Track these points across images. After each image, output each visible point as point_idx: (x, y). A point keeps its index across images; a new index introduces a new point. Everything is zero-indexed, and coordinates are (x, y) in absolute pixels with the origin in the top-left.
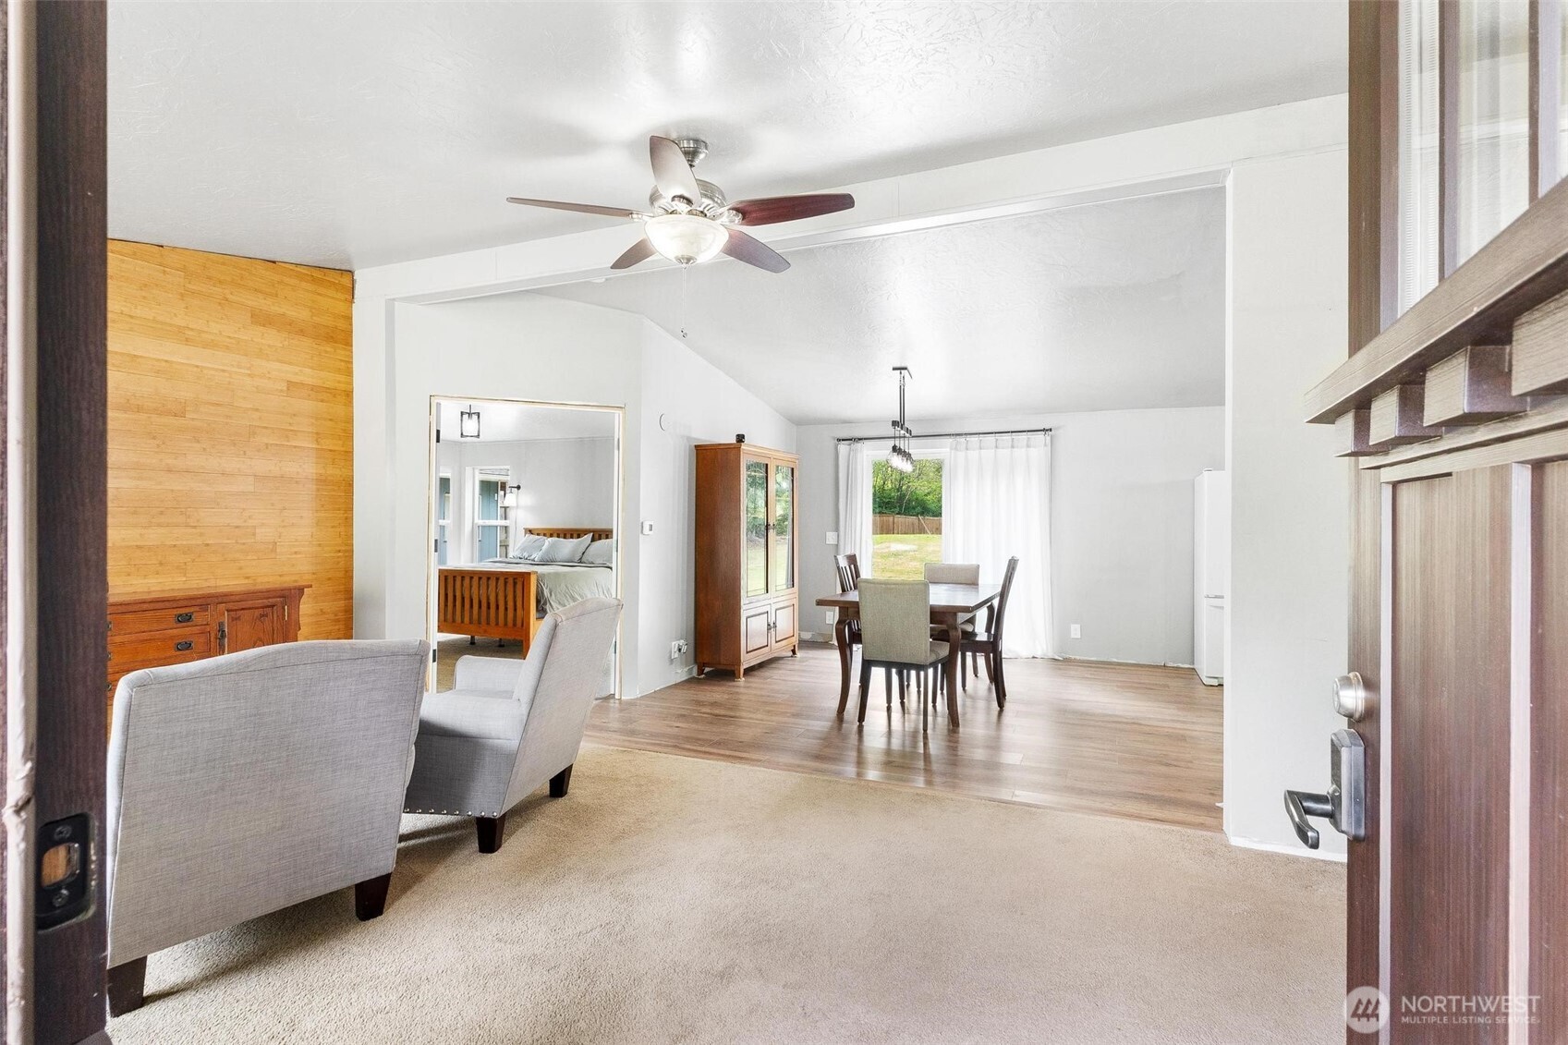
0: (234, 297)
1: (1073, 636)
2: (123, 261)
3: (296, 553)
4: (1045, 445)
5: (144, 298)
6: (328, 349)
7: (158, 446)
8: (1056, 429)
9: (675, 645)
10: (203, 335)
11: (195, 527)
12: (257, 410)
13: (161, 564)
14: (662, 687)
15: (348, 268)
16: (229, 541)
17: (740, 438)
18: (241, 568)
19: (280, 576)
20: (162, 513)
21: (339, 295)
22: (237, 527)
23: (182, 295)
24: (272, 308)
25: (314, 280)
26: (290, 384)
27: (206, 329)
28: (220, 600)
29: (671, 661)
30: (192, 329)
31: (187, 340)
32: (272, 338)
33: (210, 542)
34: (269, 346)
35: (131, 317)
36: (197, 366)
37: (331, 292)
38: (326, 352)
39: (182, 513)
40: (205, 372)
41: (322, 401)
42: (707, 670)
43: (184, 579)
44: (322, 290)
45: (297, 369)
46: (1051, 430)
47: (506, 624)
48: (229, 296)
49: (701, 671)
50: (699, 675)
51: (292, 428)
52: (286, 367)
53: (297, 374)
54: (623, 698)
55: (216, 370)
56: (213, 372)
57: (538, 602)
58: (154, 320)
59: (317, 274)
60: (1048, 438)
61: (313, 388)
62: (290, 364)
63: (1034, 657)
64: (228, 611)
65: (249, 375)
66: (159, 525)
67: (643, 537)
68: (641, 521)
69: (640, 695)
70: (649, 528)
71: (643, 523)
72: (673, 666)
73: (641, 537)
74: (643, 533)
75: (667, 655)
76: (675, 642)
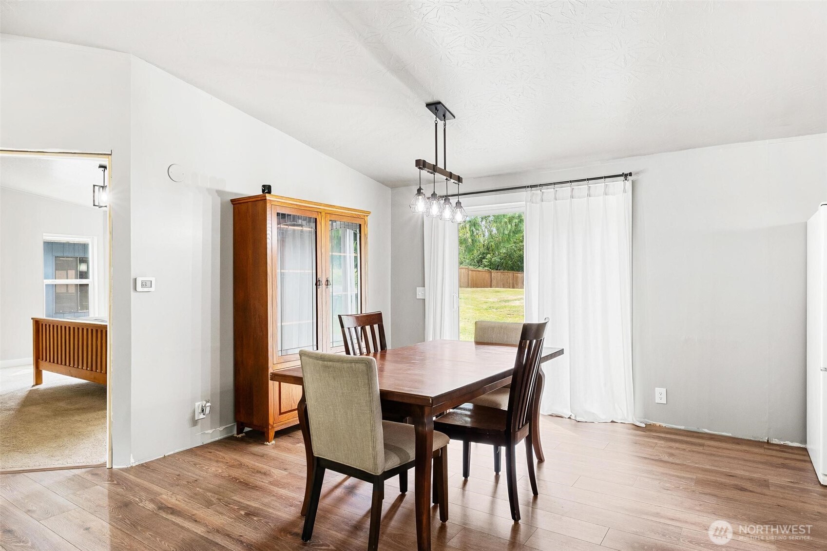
1: (658, 401)
4: (625, 191)
8: (637, 173)
9: (198, 404)
14: (177, 451)
17: (267, 189)
29: (194, 422)
42: (247, 429)
46: (630, 174)
49: (240, 431)
50: (238, 434)
54: (114, 467)
60: (628, 184)
63: (612, 422)
67: (136, 294)
68: (133, 276)
69: (137, 463)
70: (144, 285)
71: (136, 279)
72: (199, 427)
73: (133, 293)
74: (135, 289)
75: (188, 416)
76: (199, 403)
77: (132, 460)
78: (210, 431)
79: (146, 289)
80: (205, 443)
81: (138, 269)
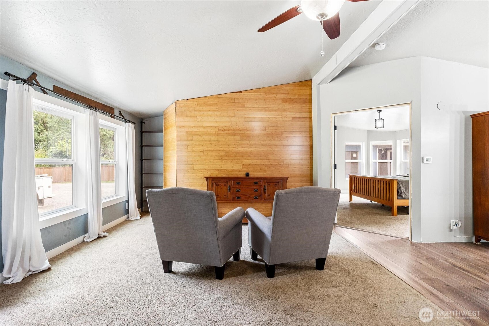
0: (277, 97)
2: (252, 94)
3: (295, 168)
5: (257, 102)
6: (304, 106)
7: (260, 139)
10: (270, 109)
11: (268, 160)
12: (284, 127)
13: (261, 169)
14: (442, 242)
15: (310, 79)
16: (277, 164)
18: (280, 171)
19: (291, 174)
20: (261, 156)
21: (308, 88)
22: (279, 160)
23: (265, 99)
24: (287, 97)
25: (300, 86)
26: (293, 118)
27: (271, 107)
28: (264, 179)
30: (267, 108)
31: (266, 111)
32: (287, 106)
33: (272, 164)
34: (287, 108)
35: (254, 108)
36: (268, 117)
37: (305, 88)
38: (303, 107)
39: (265, 156)
40: (270, 118)
41: (302, 122)
42: (483, 241)
43: (266, 173)
44: (301, 88)
45: (294, 113)
47: (386, 200)
48: (276, 97)
49: (478, 241)
50: (476, 242)
51: (293, 131)
52: (293, 113)
53: (294, 115)
54: (412, 241)
55: (273, 117)
56: (272, 118)
57: (398, 192)
58: (259, 107)
59: (300, 84)
61: (299, 118)
62: (292, 112)
64: (267, 182)
65: (281, 117)
66: (260, 159)
67: (423, 164)
68: (422, 156)
69: (423, 242)
70: (427, 160)
71: (423, 157)
72: (453, 232)
73: (422, 164)
74: (423, 162)
75: (447, 226)
76: (454, 221)
77: (421, 240)
78: (459, 237)
79: (428, 162)
80: (456, 242)
81: (424, 153)
